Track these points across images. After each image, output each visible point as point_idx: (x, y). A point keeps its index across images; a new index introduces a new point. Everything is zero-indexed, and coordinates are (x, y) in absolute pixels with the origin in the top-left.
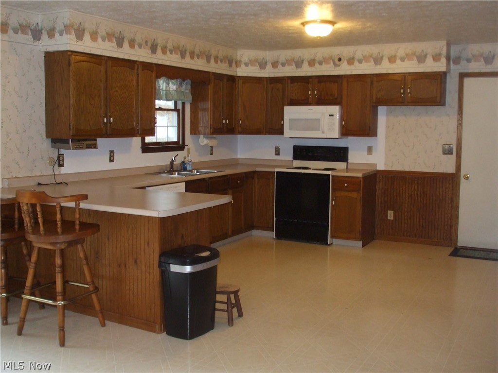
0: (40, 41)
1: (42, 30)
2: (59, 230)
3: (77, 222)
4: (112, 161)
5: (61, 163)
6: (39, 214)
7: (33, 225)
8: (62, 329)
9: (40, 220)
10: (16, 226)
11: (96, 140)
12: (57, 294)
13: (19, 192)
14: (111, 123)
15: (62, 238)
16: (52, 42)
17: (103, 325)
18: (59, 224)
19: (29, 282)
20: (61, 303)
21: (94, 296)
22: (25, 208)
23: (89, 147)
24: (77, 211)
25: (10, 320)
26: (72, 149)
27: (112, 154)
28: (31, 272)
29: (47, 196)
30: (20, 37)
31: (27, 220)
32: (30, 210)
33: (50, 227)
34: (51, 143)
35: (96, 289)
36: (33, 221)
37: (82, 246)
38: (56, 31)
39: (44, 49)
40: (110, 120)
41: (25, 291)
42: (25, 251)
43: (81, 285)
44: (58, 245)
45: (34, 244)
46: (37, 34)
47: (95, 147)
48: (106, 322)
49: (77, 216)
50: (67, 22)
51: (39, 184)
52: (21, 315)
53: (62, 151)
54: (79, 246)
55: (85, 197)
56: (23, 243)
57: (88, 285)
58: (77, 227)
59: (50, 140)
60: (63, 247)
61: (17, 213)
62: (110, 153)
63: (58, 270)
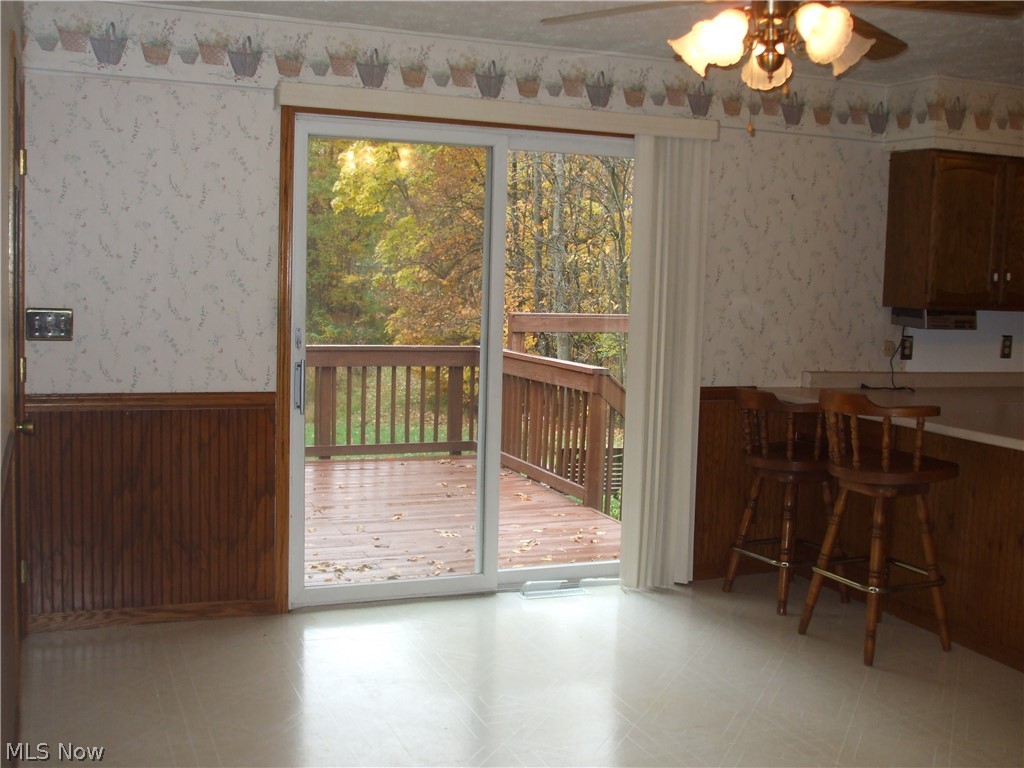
0: (884, 134)
1: (888, 114)
2: (885, 463)
3: (918, 454)
4: (1006, 355)
5: (907, 352)
6: (854, 433)
7: (844, 453)
8: (872, 635)
9: (855, 443)
10: (817, 453)
11: (974, 314)
12: (870, 574)
13: (824, 394)
14: (1007, 283)
15: (888, 478)
16: (906, 134)
17: (947, 648)
18: (886, 453)
19: (826, 548)
20: (873, 590)
21: (935, 591)
22: (832, 420)
23: (959, 326)
24: (919, 434)
25: (789, 608)
26: (928, 328)
27: (1007, 343)
28: (832, 530)
29: (870, 402)
30: (851, 129)
31: (833, 440)
32: (841, 426)
33: (871, 457)
34: (890, 315)
35: (941, 581)
36: (843, 445)
37: (923, 498)
38: (914, 115)
39: (890, 148)
40: (1005, 276)
41: (819, 562)
42: (827, 497)
43: (915, 569)
44: (881, 491)
45: (841, 484)
46: (878, 122)
47: (972, 326)
48: (954, 645)
49: (919, 443)
50: (933, 98)
51: (864, 387)
52: (810, 601)
53: (910, 331)
54: (919, 498)
55: (935, 412)
56: (825, 483)
57: (926, 571)
58: (917, 462)
59: (889, 310)
60: (889, 494)
61: (819, 430)
62: (1004, 341)
63: (876, 532)
